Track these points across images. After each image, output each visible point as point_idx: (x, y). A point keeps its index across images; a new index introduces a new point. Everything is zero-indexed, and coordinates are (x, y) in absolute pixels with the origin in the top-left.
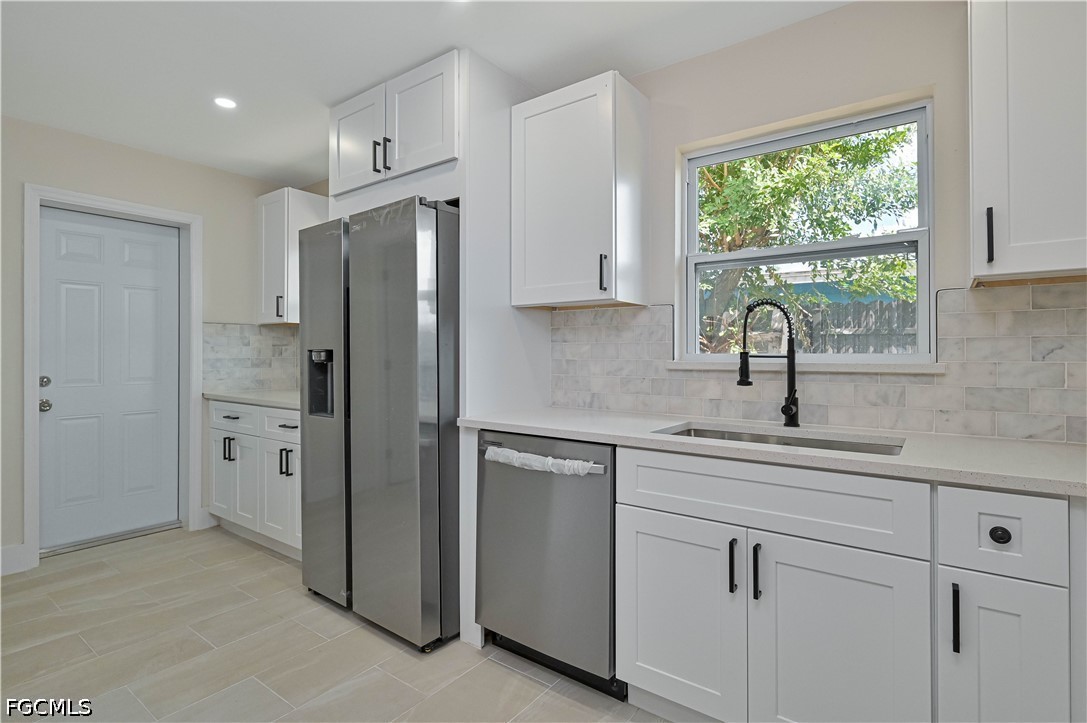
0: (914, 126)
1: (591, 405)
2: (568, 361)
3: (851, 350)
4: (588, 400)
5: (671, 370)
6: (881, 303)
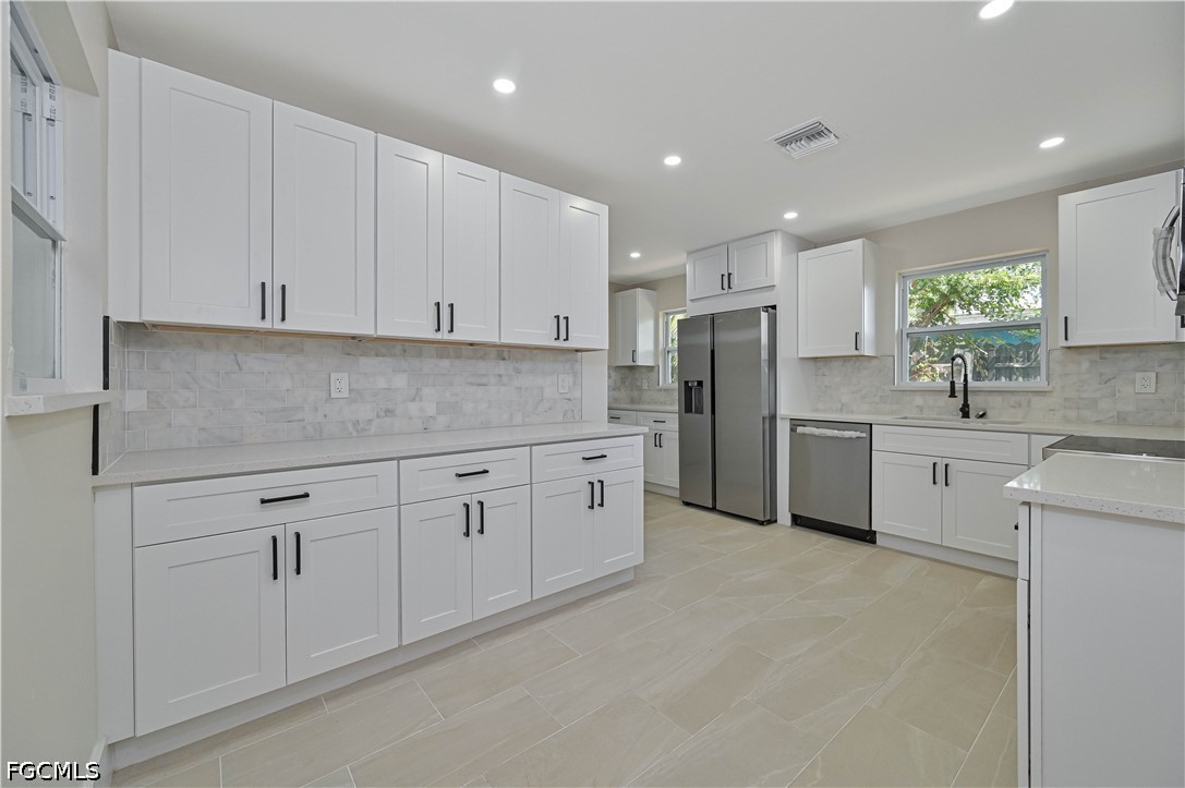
0: (1039, 263)
1: (841, 410)
2: (826, 387)
4: (839, 407)
5: (892, 391)
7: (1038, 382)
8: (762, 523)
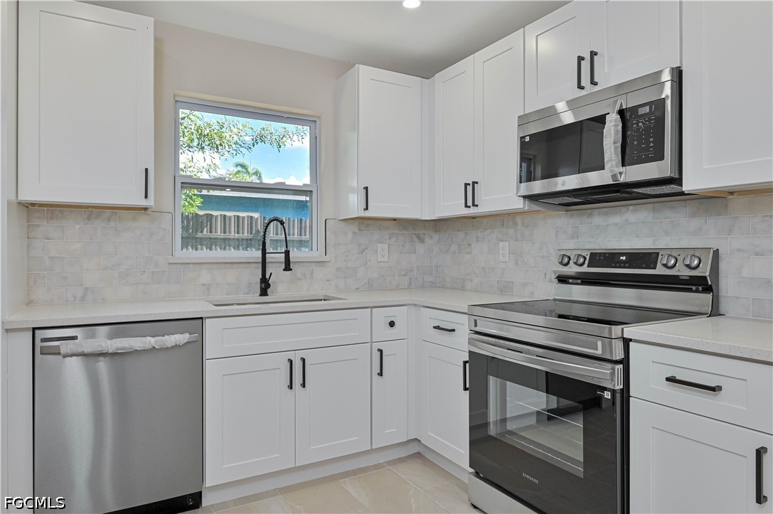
5: (170, 264)
7: (313, 253)
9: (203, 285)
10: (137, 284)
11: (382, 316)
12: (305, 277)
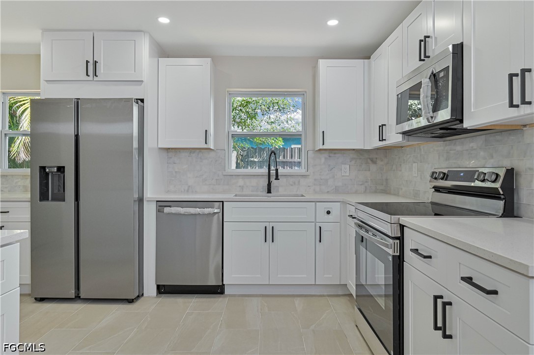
2: (176, 172)
3: (257, 168)
4: (186, 189)
5: (224, 175)
6: (268, 148)
7: (301, 170)
8: (131, 301)
9: (240, 186)
10: (210, 185)
11: (322, 208)
12: (295, 184)
